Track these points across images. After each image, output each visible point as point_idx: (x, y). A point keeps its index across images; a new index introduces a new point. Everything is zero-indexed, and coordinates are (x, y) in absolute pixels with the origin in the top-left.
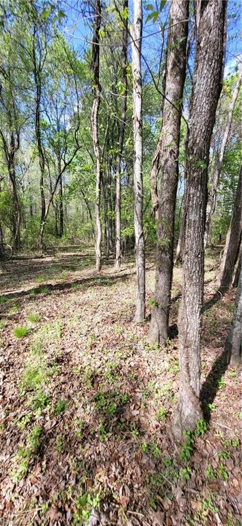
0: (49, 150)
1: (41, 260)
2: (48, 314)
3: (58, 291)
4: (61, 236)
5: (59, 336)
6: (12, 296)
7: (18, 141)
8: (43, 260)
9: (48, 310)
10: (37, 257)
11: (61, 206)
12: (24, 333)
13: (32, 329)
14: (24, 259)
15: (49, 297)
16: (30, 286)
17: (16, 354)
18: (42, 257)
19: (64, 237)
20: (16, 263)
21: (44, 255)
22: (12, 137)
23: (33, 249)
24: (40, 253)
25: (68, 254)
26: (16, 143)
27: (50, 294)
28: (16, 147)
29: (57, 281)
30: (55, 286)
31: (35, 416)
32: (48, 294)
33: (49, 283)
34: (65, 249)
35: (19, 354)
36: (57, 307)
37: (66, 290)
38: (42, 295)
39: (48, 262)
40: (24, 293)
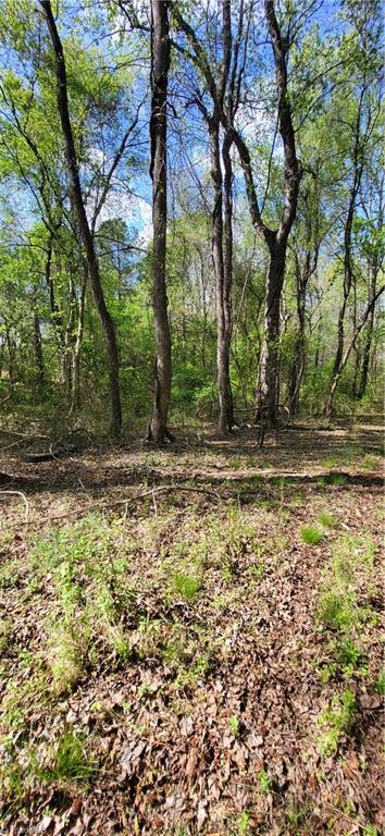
0: (360, 262)
1: (328, 433)
2: (347, 520)
3: (361, 488)
4: (360, 397)
5: (371, 560)
6: (293, 480)
7: (316, 260)
8: (331, 433)
9: (346, 513)
10: (322, 429)
11: (368, 347)
12: (315, 539)
13: (326, 537)
14: (302, 429)
15: (347, 495)
16: (315, 470)
17: (305, 566)
18: (329, 429)
19: (365, 400)
20: (292, 434)
21: (332, 426)
22: (309, 257)
23: (316, 416)
24: (326, 422)
25: (372, 428)
26: (312, 264)
27: (348, 489)
28: (312, 268)
29: (358, 470)
30: (355, 477)
31: (342, 673)
32: (344, 489)
33: (344, 470)
34: (368, 420)
35: (309, 566)
36: (362, 513)
37: (375, 488)
38: (334, 487)
39: (339, 438)
40: (307, 480)
